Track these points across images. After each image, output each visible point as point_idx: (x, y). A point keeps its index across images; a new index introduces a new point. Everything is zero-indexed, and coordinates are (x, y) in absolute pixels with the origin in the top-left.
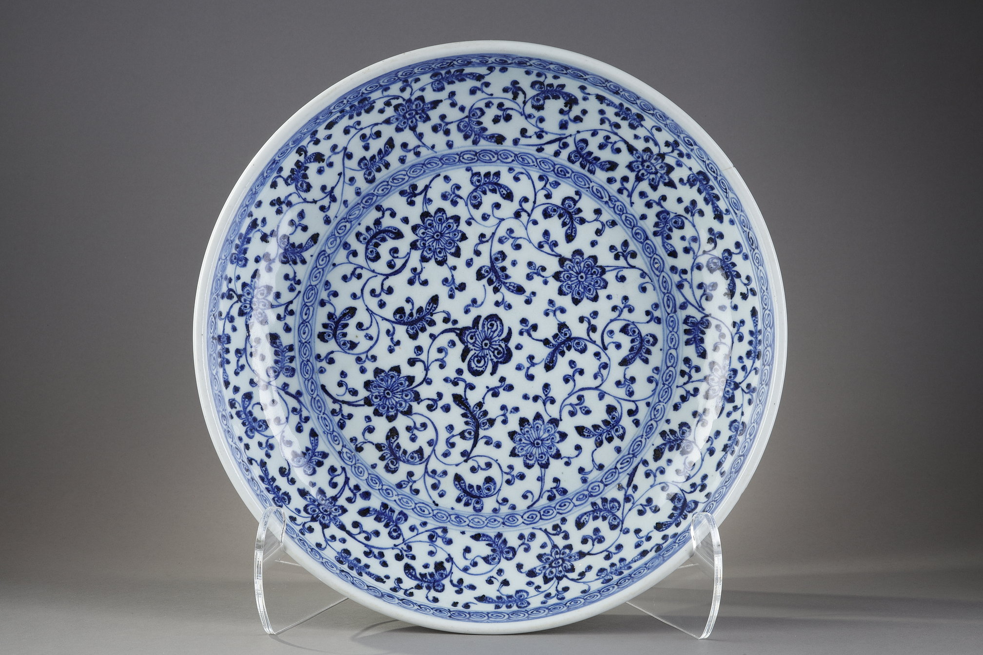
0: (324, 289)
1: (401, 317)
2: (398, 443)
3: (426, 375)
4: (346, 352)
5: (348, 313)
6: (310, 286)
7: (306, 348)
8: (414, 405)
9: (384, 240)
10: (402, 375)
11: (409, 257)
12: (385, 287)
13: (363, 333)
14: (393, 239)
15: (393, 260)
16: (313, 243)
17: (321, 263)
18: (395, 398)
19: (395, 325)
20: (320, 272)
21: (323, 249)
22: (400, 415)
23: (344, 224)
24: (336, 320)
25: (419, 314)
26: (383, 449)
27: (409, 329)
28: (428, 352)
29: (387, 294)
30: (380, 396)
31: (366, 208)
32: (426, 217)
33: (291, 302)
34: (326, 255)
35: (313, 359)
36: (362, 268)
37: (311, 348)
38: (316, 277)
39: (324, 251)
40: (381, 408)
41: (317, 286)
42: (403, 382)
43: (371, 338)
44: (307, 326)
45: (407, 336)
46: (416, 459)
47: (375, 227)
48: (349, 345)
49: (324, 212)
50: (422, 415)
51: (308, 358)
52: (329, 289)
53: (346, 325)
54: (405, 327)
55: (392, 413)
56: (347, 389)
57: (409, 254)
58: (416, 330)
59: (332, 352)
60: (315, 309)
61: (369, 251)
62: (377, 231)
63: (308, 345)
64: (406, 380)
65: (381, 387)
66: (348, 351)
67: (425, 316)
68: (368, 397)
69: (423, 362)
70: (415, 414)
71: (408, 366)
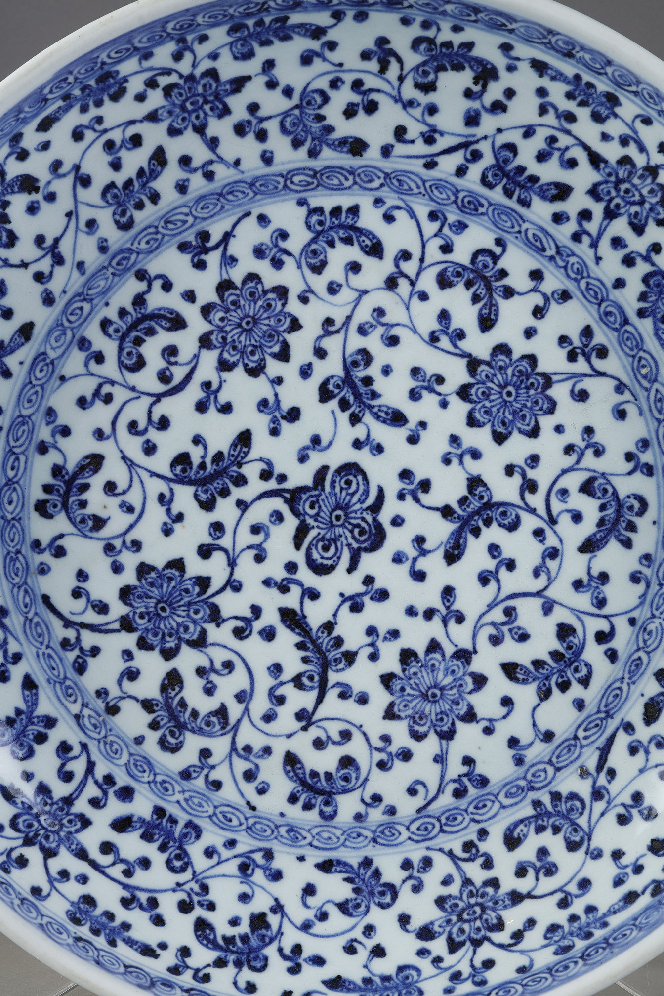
0: (44, 423)
1: (184, 471)
2: (182, 698)
3: (231, 574)
4: (86, 536)
5: (89, 464)
6: (19, 417)
7: (14, 530)
8: (210, 628)
9: (151, 332)
10: (187, 575)
11: (197, 363)
12: (156, 417)
13: (117, 501)
14: (169, 329)
15: (168, 368)
16: (23, 340)
17: (39, 375)
18: (175, 617)
19: (173, 485)
20: (36, 392)
21: (42, 350)
22: (185, 648)
23: (79, 304)
24: (67, 477)
25: (217, 465)
26: (155, 708)
27: (199, 493)
28: (235, 533)
29: (158, 429)
30: (148, 613)
31: (119, 275)
32: (227, 290)
34: (48, 361)
35: (26, 550)
36: (112, 383)
37: (22, 529)
38: (29, 401)
39: (44, 353)
40: (150, 636)
41: (33, 418)
42: (190, 587)
43: (130, 509)
44: (15, 489)
45: (195, 504)
46: (214, 727)
47: (135, 310)
48: (90, 523)
49: (42, 283)
50: (225, 647)
51: (18, 547)
52: (53, 422)
53: (85, 487)
54: (191, 490)
55: (171, 643)
56: (88, 601)
57: (196, 356)
58: (212, 494)
59: (61, 536)
60: (30, 459)
61: (125, 353)
62: (139, 316)
63: (17, 525)
64: (195, 584)
65: (151, 597)
66: (89, 534)
67: (227, 467)
68: (128, 615)
69: (225, 551)
70: (213, 644)
71: (198, 559)
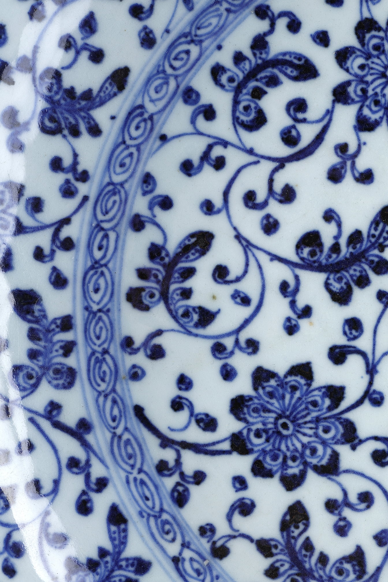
0: (140, 192)
1: (312, 254)
2: (308, 539)
3: (371, 383)
4: (189, 333)
5: (195, 244)
6: (109, 184)
7: (101, 324)
8: (344, 450)
9: (274, 82)
10: (315, 384)
11: (330, 120)
12: (278, 187)
13: (229, 289)
14: (296, 79)
15: (294, 127)
16: (115, 89)
17: (134, 133)
18: (300, 436)
19: (299, 272)
20: (131, 155)
21: (139, 102)
22: (311, 476)
23: (185, 47)
24: (167, 260)
25: (354, 248)
26: (274, 551)
27: (331, 281)
28: (375, 332)
29: (281, 202)
30: (266, 431)
31: (235, 12)
32: (369, 31)
33: (67, 221)
34: (146, 116)
35: (115, 349)
36: (225, 144)
37: (111, 324)
38: (122, 165)
39: (141, 107)
40: (268, 459)
41: (127, 186)
42: (318, 399)
43: (245, 301)
44: (102, 274)
45: (326, 296)
46: (348, 575)
47: (255, 55)
48: (196, 317)
49: (140, 19)
50: (362, 475)
51: (105, 346)
52: (151, 191)
53: (190, 272)
54: (320, 278)
55: (294, 469)
56: (192, 414)
57: (330, 113)
58: (348, 284)
59: (159, 333)
60: (122, 236)
61: (241, 107)
62: (260, 62)
63: (105, 318)
64: (325, 395)
65: (269, 411)
66: (194, 331)
67: (367, 250)
68: (240, 433)
69: (363, 354)
70: (347, 471)
71: (328, 364)
